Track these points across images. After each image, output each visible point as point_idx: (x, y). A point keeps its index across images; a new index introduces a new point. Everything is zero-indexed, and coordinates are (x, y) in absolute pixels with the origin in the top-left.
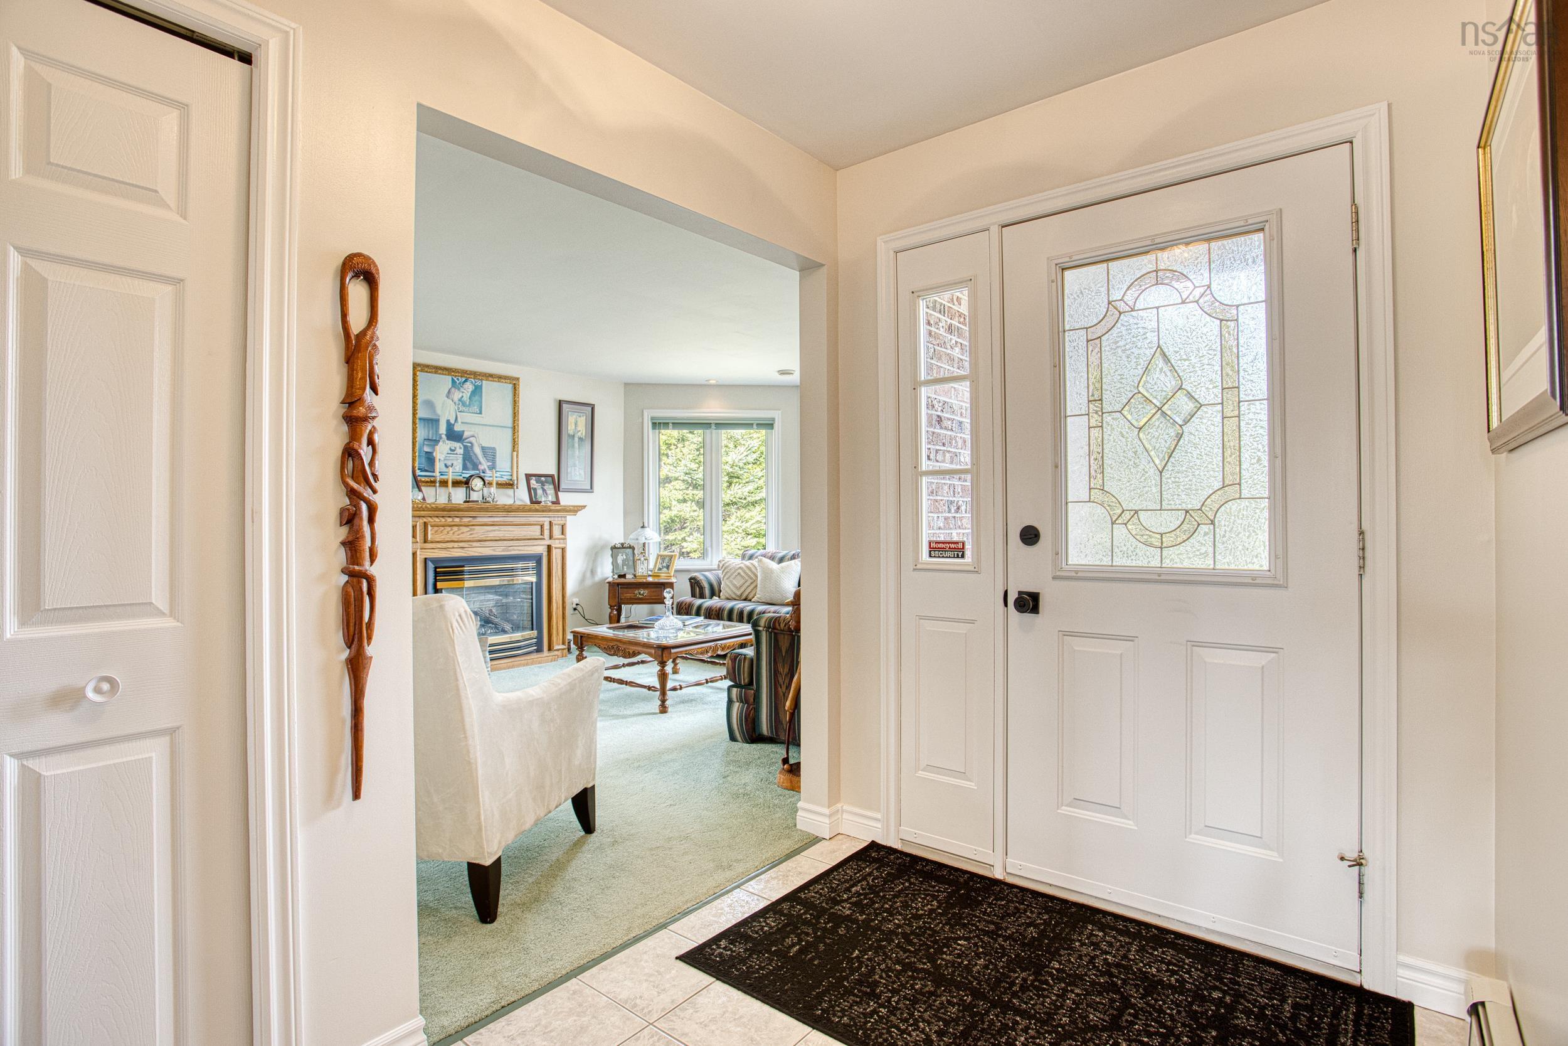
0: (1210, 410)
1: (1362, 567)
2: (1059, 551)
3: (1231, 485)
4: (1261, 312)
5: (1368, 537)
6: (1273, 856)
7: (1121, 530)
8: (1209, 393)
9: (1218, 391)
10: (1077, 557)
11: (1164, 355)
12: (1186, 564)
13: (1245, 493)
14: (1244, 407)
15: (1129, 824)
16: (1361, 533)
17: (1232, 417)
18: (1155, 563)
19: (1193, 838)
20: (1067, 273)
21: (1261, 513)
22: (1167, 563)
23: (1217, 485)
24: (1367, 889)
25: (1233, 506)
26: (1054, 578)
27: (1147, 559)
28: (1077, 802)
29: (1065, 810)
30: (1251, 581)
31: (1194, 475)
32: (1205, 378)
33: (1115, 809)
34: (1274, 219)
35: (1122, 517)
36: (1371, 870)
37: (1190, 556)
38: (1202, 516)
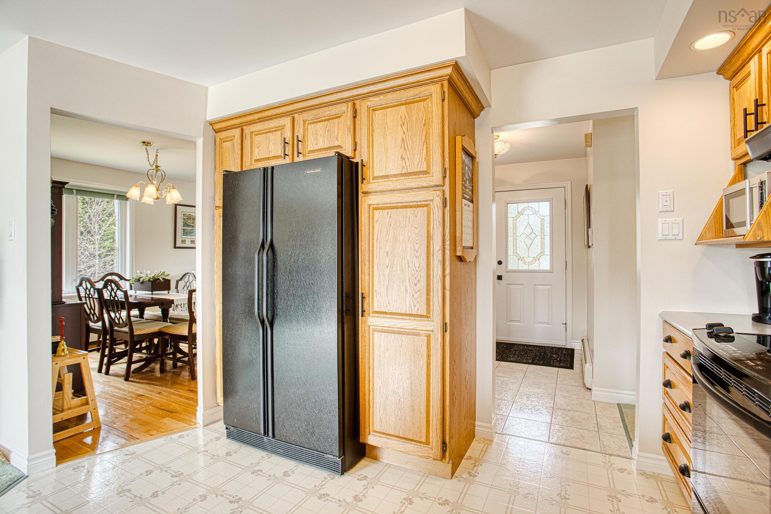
0: (539, 237)
1: (566, 268)
2: (506, 267)
3: (542, 253)
4: (548, 218)
5: (567, 263)
6: (551, 326)
7: (520, 261)
8: (538, 233)
9: (540, 233)
10: (510, 268)
11: (530, 225)
12: (534, 268)
13: (545, 254)
14: (545, 237)
15: (522, 324)
16: (566, 262)
17: (543, 239)
18: (527, 268)
19: (536, 325)
20: (508, 205)
21: (548, 257)
22: (530, 268)
23: (540, 252)
24: (567, 329)
25: (543, 256)
26: (506, 272)
27: (526, 267)
28: (511, 321)
29: (508, 323)
30: (546, 272)
31: (535, 250)
32: (538, 230)
33: (519, 321)
34: (551, 200)
35: (520, 259)
36: (568, 325)
37: (534, 267)
38: (537, 259)
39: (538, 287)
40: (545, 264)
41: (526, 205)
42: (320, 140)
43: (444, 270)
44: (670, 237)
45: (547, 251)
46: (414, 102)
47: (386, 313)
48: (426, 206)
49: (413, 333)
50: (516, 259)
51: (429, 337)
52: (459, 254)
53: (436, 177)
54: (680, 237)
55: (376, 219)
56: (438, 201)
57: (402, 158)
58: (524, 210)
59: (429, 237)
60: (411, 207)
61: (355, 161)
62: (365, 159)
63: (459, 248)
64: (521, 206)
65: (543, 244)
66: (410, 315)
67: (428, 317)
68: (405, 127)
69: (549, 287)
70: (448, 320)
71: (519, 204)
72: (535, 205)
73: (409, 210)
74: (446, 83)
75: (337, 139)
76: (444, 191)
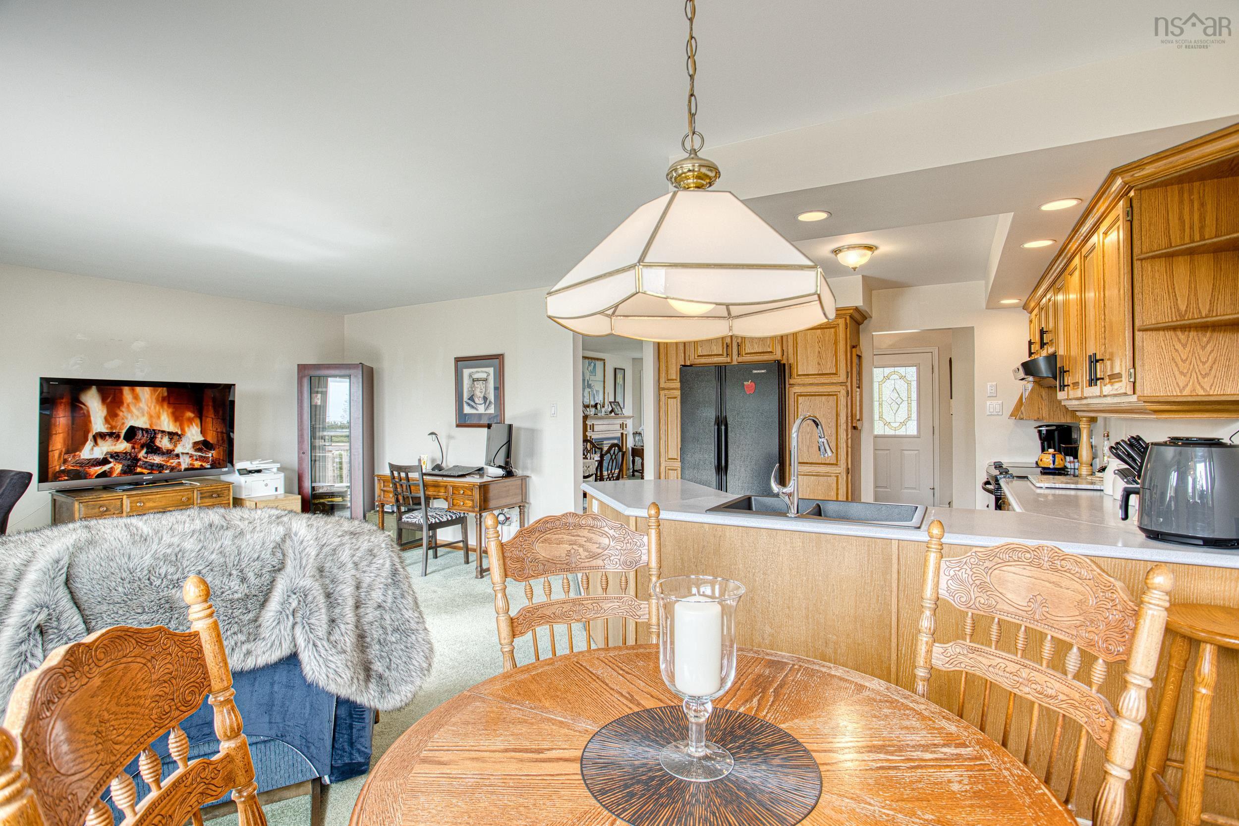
0: (906, 402)
1: (933, 433)
3: (909, 418)
4: (915, 382)
5: (935, 428)
6: (918, 491)
7: (886, 426)
8: (905, 398)
9: (907, 398)
11: (896, 390)
12: (900, 434)
13: (912, 420)
14: (912, 402)
15: (889, 490)
16: (933, 427)
17: (909, 404)
18: (894, 434)
19: (903, 491)
21: (915, 423)
22: (896, 434)
24: (935, 494)
25: (910, 422)
27: (892, 433)
30: (914, 437)
31: (902, 415)
32: (904, 395)
33: (886, 487)
34: (918, 366)
35: (887, 424)
36: (936, 490)
37: (901, 432)
38: (903, 424)
39: (906, 452)
40: (912, 429)
41: (892, 369)
42: (756, 346)
43: (847, 435)
44: (995, 413)
45: (914, 416)
46: (826, 328)
47: (807, 463)
48: (836, 395)
49: (827, 475)
50: (882, 424)
51: (837, 477)
52: (854, 425)
53: (842, 377)
54: (1001, 413)
55: (799, 402)
56: (843, 392)
57: (819, 364)
58: (891, 374)
59: (837, 415)
60: (825, 395)
61: (782, 362)
62: (791, 361)
63: (854, 421)
64: (887, 371)
65: (909, 411)
66: (825, 464)
67: (837, 465)
68: (820, 344)
69: (916, 452)
70: (850, 466)
71: (885, 369)
72: (902, 370)
73: (824, 397)
74: (848, 318)
75: (769, 347)
76: (847, 387)
